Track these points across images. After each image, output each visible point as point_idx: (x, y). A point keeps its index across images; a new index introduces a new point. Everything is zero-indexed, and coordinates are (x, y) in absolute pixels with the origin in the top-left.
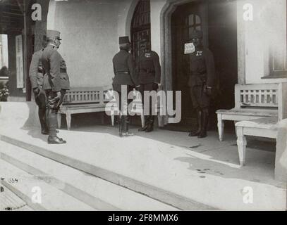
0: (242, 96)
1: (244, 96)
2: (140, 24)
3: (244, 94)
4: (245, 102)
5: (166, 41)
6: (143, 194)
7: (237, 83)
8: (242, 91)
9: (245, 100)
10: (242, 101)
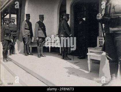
0: (100, 41)
1: (101, 42)
2: (63, 10)
3: (101, 41)
4: (101, 44)
5: (72, 18)
6: (43, 82)
7: (98, 36)
8: (100, 40)
9: (101, 43)
10: (100, 44)
